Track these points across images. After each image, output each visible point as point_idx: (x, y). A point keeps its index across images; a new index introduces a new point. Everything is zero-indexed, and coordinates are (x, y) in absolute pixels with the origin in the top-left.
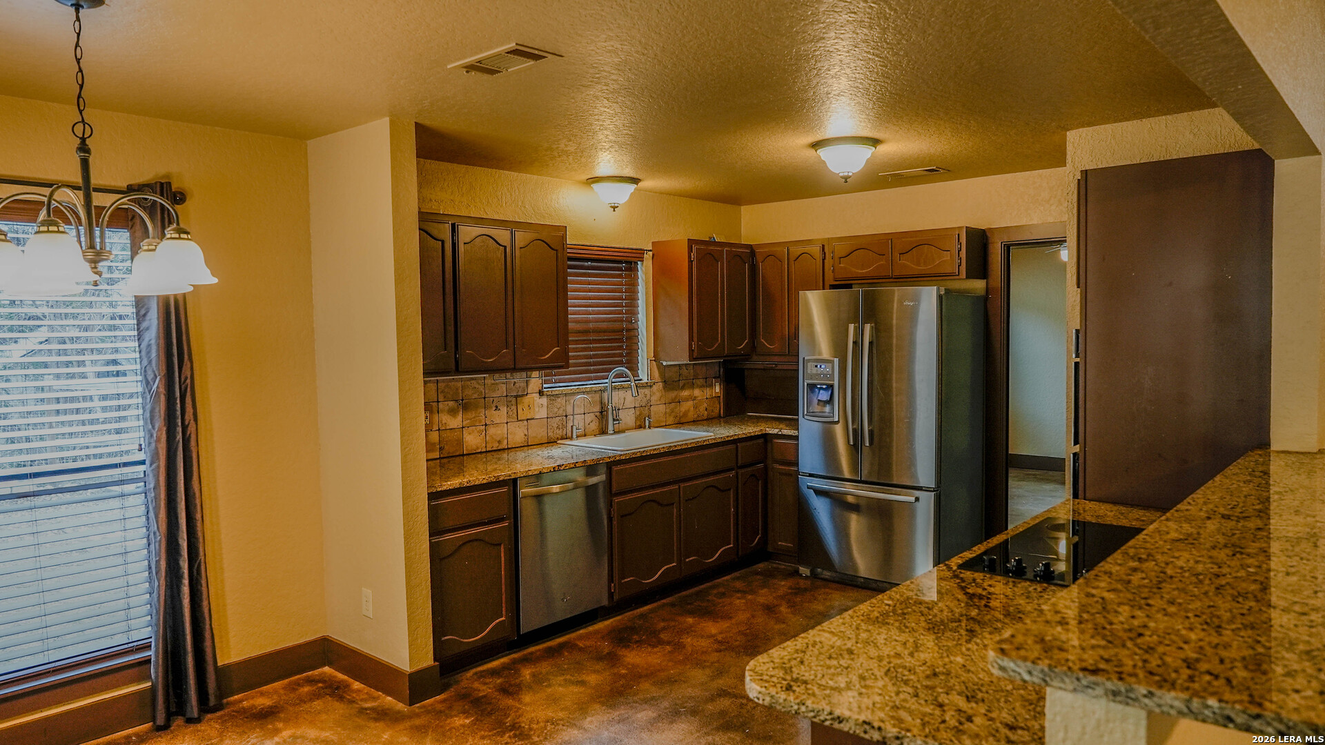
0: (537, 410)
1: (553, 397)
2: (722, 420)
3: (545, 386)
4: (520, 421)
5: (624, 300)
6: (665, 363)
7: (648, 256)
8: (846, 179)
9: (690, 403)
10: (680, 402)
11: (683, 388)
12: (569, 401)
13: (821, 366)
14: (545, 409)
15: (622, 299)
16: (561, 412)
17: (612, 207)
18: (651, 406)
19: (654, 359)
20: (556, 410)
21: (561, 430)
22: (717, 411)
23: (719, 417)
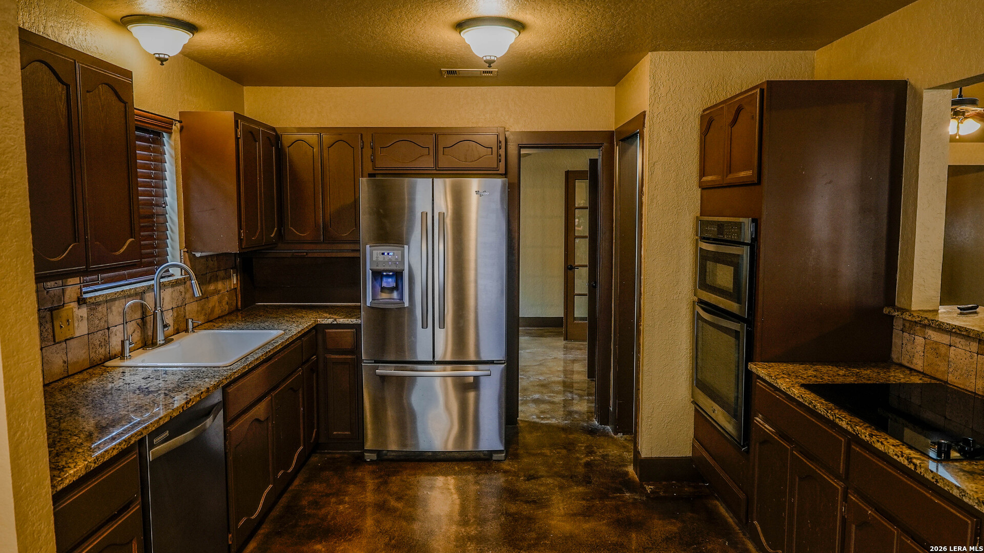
0: (76, 325)
1: (93, 306)
2: (239, 314)
3: (84, 290)
4: (58, 343)
5: (153, 179)
6: (198, 255)
7: (176, 127)
8: (490, 63)
9: (216, 297)
10: (207, 298)
11: (210, 282)
12: (110, 308)
13: (388, 254)
14: (85, 322)
15: (150, 177)
16: (102, 323)
17: (159, 59)
18: (186, 304)
19: (186, 250)
20: (97, 322)
21: (104, 347)
22: (234, 304)
23: (237, 310)
